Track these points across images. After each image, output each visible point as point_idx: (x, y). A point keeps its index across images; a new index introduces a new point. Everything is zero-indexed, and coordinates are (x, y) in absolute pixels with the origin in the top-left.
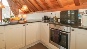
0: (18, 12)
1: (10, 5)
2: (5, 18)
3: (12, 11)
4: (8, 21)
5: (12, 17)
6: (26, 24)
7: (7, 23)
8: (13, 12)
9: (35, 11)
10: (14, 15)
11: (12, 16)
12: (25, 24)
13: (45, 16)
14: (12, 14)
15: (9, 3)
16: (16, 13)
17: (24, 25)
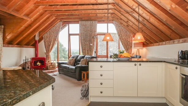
0: (131, 44)
1: (118, 33)
2: (114, 53)
3: (122, 42)
4: (117, 57)
5: (121, 53)
6: (139, 63)
7: (115, 60)
8: (123, 45)
9: (164, 41)
10: (124, 50)
11: (121, 51)
12: (136, 63)
13: (182, 52)
14: (122, 48)
15: (117, 29)
16: (128, 46)
17: (135, 65)
